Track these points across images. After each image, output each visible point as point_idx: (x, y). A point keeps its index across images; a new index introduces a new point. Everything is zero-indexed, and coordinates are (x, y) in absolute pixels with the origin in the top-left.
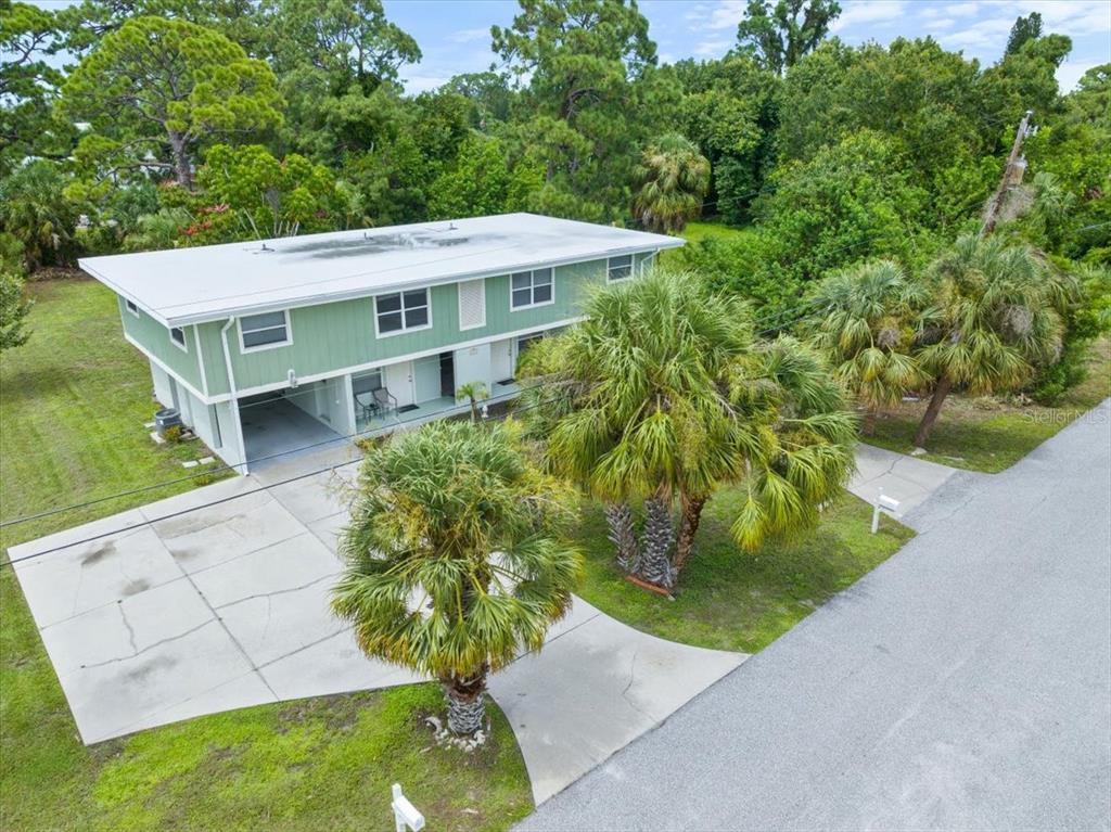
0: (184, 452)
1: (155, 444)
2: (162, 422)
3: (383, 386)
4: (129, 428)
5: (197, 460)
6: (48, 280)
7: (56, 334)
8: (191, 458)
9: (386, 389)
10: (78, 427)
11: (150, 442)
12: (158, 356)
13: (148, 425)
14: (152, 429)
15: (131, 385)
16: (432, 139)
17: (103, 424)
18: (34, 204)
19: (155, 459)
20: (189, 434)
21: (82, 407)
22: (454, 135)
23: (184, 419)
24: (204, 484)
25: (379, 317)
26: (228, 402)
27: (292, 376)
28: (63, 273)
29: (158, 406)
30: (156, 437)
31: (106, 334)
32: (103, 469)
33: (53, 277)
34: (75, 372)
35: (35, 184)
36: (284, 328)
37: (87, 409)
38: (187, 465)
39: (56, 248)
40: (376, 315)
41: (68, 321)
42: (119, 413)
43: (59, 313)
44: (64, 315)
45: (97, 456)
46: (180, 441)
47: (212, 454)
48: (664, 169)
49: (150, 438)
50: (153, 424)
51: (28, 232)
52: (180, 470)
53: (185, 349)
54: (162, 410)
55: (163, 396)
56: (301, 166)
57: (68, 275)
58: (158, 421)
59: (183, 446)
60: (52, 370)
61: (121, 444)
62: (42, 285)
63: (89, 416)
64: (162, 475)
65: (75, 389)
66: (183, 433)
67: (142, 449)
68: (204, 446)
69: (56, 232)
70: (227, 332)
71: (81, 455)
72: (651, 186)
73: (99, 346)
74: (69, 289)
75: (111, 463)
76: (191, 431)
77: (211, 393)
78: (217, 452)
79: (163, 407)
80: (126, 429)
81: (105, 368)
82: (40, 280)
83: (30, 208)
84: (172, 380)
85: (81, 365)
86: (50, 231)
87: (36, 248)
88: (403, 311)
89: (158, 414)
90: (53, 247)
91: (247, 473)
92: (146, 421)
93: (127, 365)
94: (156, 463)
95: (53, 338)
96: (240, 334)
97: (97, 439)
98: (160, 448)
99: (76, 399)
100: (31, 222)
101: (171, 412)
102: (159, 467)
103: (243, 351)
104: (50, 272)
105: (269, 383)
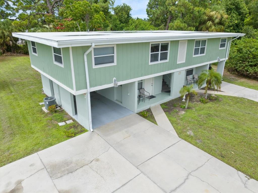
0: (58, 117)
1: (44, 113)
2: (47, 103)
3: (143, 88)
4: (33, 105)
5: (65, 121)
6: (8, 56)
7: (8, 70)
8: (62, 121)
9: (144, 88)
10: (11, 104)
11: (42, 112)
12: (46, 73)
13: (41, 104)
14: (43, 106)
15: (33, 87)
16: (122, 18)
17: (21, 103)
18: (4, 31)
19: (45, 120)
20: (59, 108)
21: (13, 95)
22: (128, 17)
23: (57, 101)
24: (72, 137)
25: (151, 54)
26: (85, 94)
27: (115, 81)
28: (13, 54)
29: (45, 95)
30: (44, 109)
31: (25, 70)
32: (19, 126)
33: (10, 55)
34: (13, 82)
35: (4, 25)
36: (113, 56)
37: (15, 96)
38: (61, 124)
39: (11, 46)
40: (150, 53)
41: (13, 66)
42: (28, 98)
43: (10, 64)
44: (12, 65)
45: (17, 119)
46: (56, 112)
47: (71, 118)
48: (215, 16)
49: (42, 110)
50: (43, 103)
51: (2, 40)
52: (58, 128)
53: (62, 66)
54: (47, 98)
55: (47, 91)
56: (97, 8)
57: (15, 55)
58: (46, 102)
59: (57, 114)
60: (4, 81)
61: (29, 113)
62: (6, 57)
63: (16, 99)
64: (49, 130)
65: (12, 88)
66: (57, 108)
67: (38, 115)
68: (67, 114)
69: (11, 41)
70: (87, 55)
71: (10, 118)
72: (209, 22)
73: (22, 74)
74: (15, 58)
75: (24, 123)
76: (60, 107)
77: (77, 89)
78: (74, 117)
79: (47, 96)
80: (31, 105)
81: (24, 81)
82: (6, 56)
83: (3, 33)
84: (51, 82)
85: (15, 80)
86: (9, 40)
87: (5, 46)
88: (160, 52)
89: (46, 99)
90: (10, 45)
91: (92, 130)
92: (40, 102)
93: (32, 80)
94: (45, 123)
95: (7, 71)
96: (93, 57)
97: (18, 110)
98: (46, 115)
99: (12, 92)
100: (3, 37)
101: (51, 98)
102: (47, 125)
103: (94, 67)
104: (9, 53)
105: (105, 84)
